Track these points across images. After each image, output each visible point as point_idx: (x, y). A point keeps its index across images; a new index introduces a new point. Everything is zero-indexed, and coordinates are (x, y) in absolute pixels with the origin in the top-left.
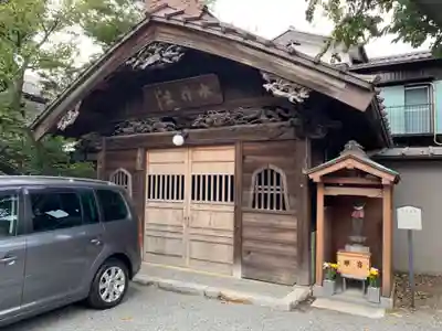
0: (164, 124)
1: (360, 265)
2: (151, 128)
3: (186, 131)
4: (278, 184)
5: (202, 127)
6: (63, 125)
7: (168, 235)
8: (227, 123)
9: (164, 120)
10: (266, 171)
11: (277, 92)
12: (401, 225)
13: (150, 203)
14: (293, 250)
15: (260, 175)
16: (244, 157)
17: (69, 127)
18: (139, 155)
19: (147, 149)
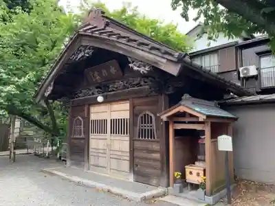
0: (97, 90)
1: (198, 174)
2: (91, 93)
3: (105, 94)
4: (151, 123)
5: (113, 91)
6: (47, 94)
7: (100, 155)
8: (125, 87)
9: (97, 88)
10: (145, 115)
11: (136, 68)
12: (221, 148)
13: (92, 136)
14: (158, 164)
15: (142, 117)
16: (134, 107)
17: (49, 95)
18: (86, 108)
19: (90, 105)
